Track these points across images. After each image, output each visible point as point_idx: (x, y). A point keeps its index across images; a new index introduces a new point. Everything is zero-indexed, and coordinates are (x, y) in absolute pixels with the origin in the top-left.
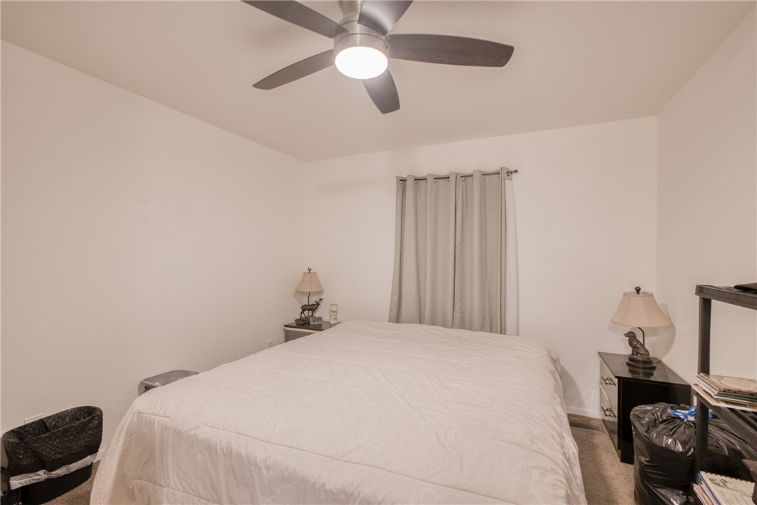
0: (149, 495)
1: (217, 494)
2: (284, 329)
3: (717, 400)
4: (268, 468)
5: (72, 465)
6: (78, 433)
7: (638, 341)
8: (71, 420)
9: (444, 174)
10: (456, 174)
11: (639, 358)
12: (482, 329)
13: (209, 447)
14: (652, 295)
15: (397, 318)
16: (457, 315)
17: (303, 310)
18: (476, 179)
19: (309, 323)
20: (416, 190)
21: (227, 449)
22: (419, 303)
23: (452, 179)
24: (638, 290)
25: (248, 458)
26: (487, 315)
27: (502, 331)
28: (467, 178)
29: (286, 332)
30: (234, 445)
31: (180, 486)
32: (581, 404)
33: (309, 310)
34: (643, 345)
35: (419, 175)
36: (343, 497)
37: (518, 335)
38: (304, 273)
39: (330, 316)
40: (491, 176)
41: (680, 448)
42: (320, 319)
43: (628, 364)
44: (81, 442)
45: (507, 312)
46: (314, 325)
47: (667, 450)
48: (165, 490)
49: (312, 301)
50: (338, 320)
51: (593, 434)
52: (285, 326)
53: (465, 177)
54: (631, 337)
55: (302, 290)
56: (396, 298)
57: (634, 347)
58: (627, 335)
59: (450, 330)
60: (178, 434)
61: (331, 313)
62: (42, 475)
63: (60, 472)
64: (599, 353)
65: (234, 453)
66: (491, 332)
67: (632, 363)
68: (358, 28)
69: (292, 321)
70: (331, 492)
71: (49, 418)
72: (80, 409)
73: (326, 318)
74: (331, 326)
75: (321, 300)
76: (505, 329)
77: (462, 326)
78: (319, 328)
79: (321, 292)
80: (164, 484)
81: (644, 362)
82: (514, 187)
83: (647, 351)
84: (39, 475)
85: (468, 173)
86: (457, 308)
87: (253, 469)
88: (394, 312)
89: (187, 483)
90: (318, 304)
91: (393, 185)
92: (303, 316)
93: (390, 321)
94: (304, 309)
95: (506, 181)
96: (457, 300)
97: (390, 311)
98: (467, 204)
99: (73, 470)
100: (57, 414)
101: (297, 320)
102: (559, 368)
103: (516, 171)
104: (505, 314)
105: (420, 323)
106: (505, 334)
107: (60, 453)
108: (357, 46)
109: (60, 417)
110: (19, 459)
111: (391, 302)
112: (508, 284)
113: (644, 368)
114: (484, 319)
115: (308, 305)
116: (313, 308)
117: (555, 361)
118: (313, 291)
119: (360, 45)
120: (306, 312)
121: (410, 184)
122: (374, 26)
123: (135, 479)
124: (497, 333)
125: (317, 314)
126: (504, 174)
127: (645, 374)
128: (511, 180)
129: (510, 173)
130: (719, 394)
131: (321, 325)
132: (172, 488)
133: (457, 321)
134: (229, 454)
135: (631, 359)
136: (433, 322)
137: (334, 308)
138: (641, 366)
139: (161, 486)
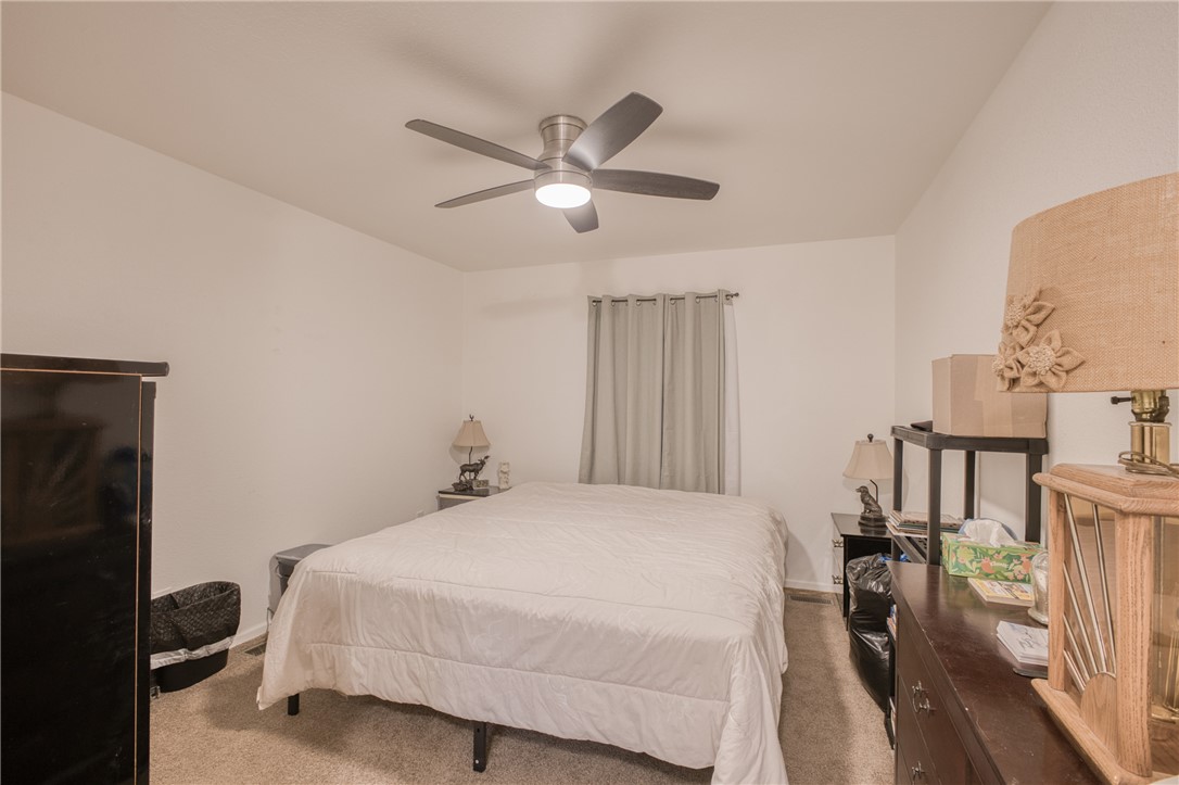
0: (333, 657)
1: (418, 642)
2: (438, 497)
3: (899, 531)
4: (476, 608)
5: (212, 646)
6: (218, 609)
7: (870, 496)
8: (200, 598)
9: (648, 294)
10: (665, 296)
11: (871, 516)
12: (697, 489)
13: (408, 598)
14: (885, 443)
15: (589, 476)
16: (666, 473)
17: (463, 472)
18: (689, 302)
19: (471, 488)
20: (614, 314)
21: (428, 595)
22: (618, 459)
23: (660, 302)
24: (871, 438)
25: (453, 601)
26: (703, 473)
27: (721, 491)
28: (678, 301)
29: (441, 500)
30: (435, 591)
31: (371, 642)
32: (813, 577)
33: (470, 471)
34: (876, 502)
35: (618, 295)
36: (555, 623)
37: (739, 495)
38: (465, 422)
39: (500, 478)
40: (707, 300)
41: (881, 589)
42: (486, 482)
43: (860, 524)
44: (221, 620)
45: (726, 468)
46: (478, 491)
47: (870, 593)
48: (353, 649)
49: (475, 459)
50: (510, 484)
51: (822, 607)
52: (440, 492)
53: (675, 299)
54: (864, 491)
55: (461, 444)
56: (588, 453)
57: (866, 504)
58: (859, 490)
59: (658, 491)
60: (367, 588)
61: (501, 475)
62: (181, 655)
63: (201, 652)
64: (832, 514)
65: (437, 598)
66: (707, 491)
67: (864, 521)
68: (561, 165)
69: (449, 486)
70: (543, 619)
71: (177, 593)
72: (210, 585)
73: (493, 482)
74: (499, 490)
75: (487, 457)
76: (724, 488)
77: (672, 486)
78: (484, 494)
79: (487, 447)
80: (351, 642)
81: (876, 520)
82: (735, 314)
83: (879, 507)
84: (180, 654)
85: (679, 293)
86: (665, 464)
87: (459, 610)
88: (586, 471)
89: (380, 636)
90: (483, 463)
91: (585, 307)
92: (462, 478)
93: (580, 482)
94: (464, 469)
95: (725, 306)
96: (665, 454)
97: (580, 471)
98: (678, 333)
99: (212, 652)
100: (184, 590)
101: (454, 485)
102: (783, 531)
103: (737, 295)
104: (724, 471)
105: (619, 484)
106: (724, 493)
107: (201, 630)
108: (559, 182)
109: (188, 593)
110: (160, 634)
111: (582, 458)
112: (727, 433)
113: (875, 527)
114: (699, 477)
115: (470, 465)
116: (476, 468)
117: (777, 523)
118: (477, 445)
119: (563, 182)
120: (467, 474)
121: (606, 306)
122: (577, 163)
123: (313, 642)
124: (714, 492)
125: (481, 477)
126: (722, 297)
127: (877, 533)
128: (731, 304)
129: (729, 296)
130: (900, 525)
131: (487, 491)
132: (363, 646)
133: (666, 481)
134: (431, 600)
135: (863, 518)
136: (635, 482)
137: (505, 469)
138: (872, 525)
139: (349, 645)
